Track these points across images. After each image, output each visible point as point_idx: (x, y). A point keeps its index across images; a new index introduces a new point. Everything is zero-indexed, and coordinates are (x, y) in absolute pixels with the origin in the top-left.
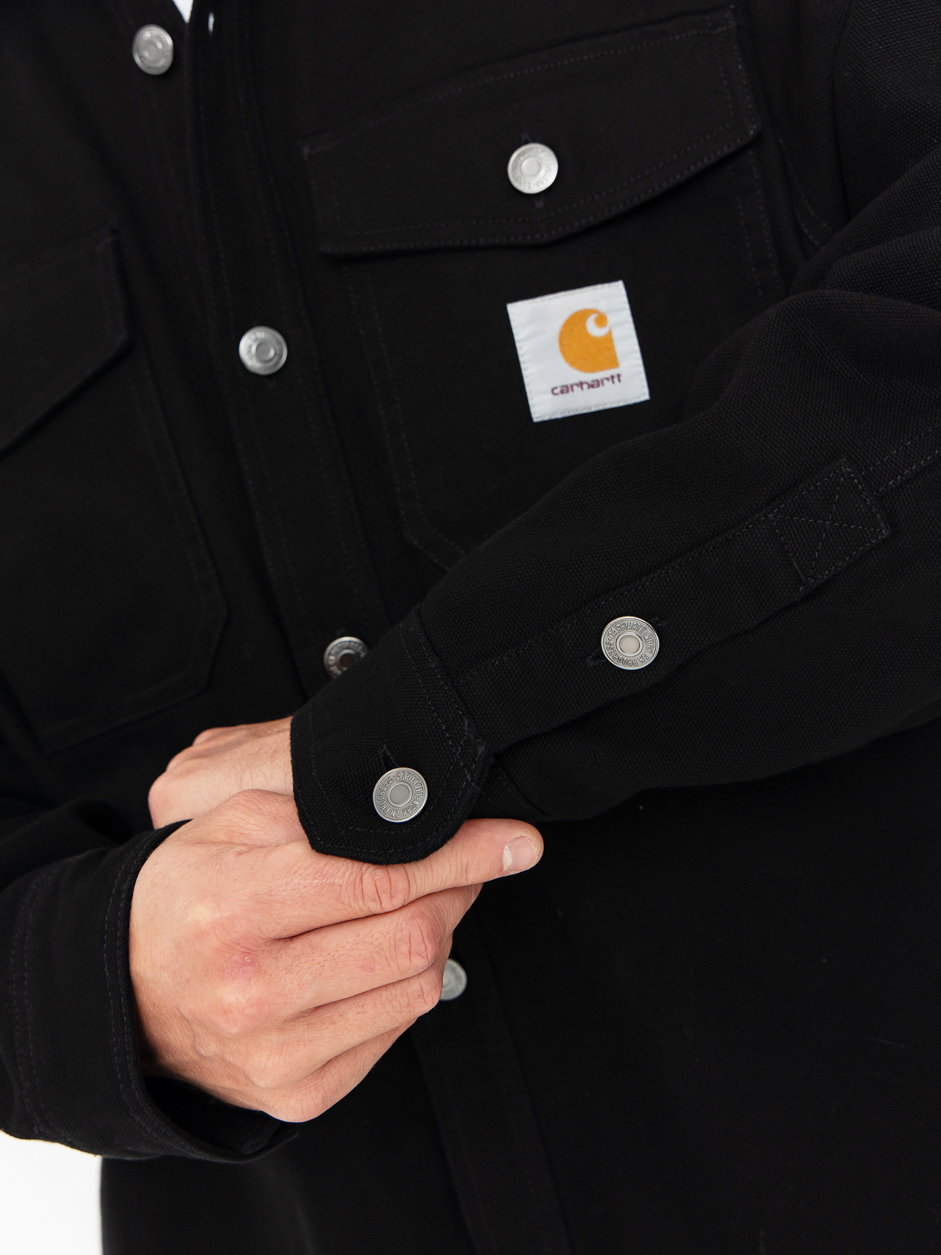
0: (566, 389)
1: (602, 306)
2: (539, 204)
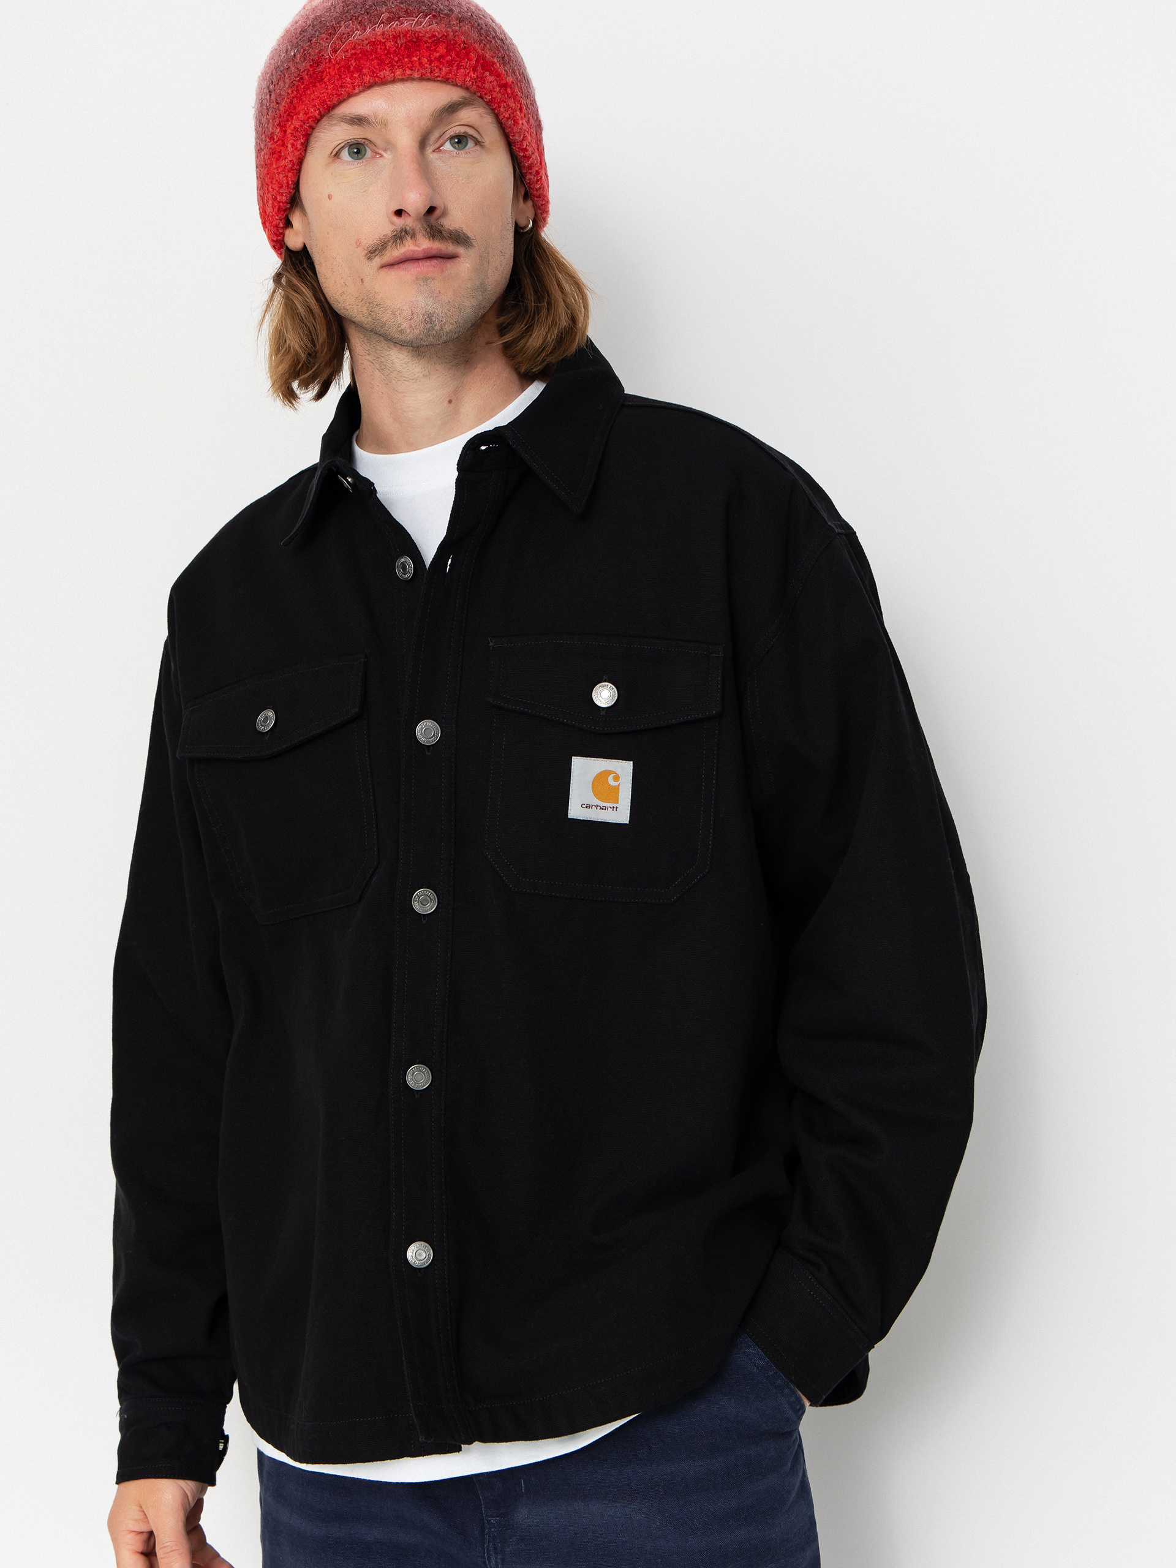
0: (589, 806)
1: (619, 772)
2: (603, 713)
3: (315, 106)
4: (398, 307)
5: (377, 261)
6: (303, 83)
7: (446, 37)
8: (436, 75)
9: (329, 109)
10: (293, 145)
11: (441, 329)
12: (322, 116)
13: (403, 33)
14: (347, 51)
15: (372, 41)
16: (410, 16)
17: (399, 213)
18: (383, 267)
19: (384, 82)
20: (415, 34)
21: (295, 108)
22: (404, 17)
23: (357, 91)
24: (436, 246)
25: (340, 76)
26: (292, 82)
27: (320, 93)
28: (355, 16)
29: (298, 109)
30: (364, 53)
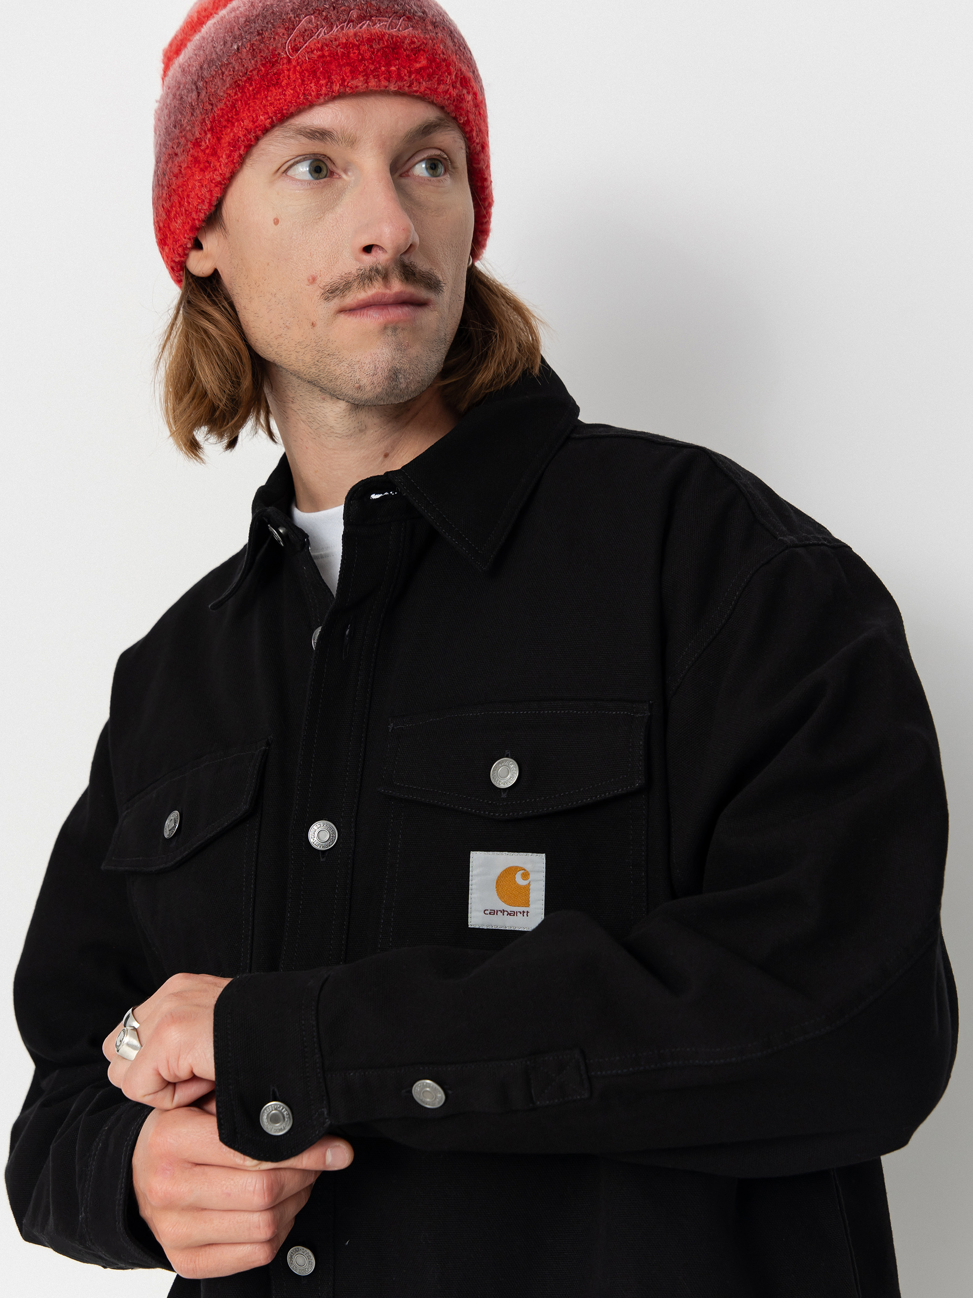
3: (267, 113)
4: (357, 360)
5: (336, 303)
6: (251, 85)
7: (426, 44)
8: (415, 89)
9: (282, 117)
10: (229, 156)
11: (407, 387)
12: (273, 126)
13: (378, 36)
14: (312, 52)
15: (342, 43)
16: (382, 16)
17: (368, 249)
18: (342, 311)
19: (355, 94)
20: (392, 39)
21: (237, 113)
22: (376, 17)
23: (322, 100)
24: (411, 290)
25: (303, 81)
26: (236, 81)
27: (275, 99)
28: (319, 10)
29: (242, 115)
30: (334, 55)
